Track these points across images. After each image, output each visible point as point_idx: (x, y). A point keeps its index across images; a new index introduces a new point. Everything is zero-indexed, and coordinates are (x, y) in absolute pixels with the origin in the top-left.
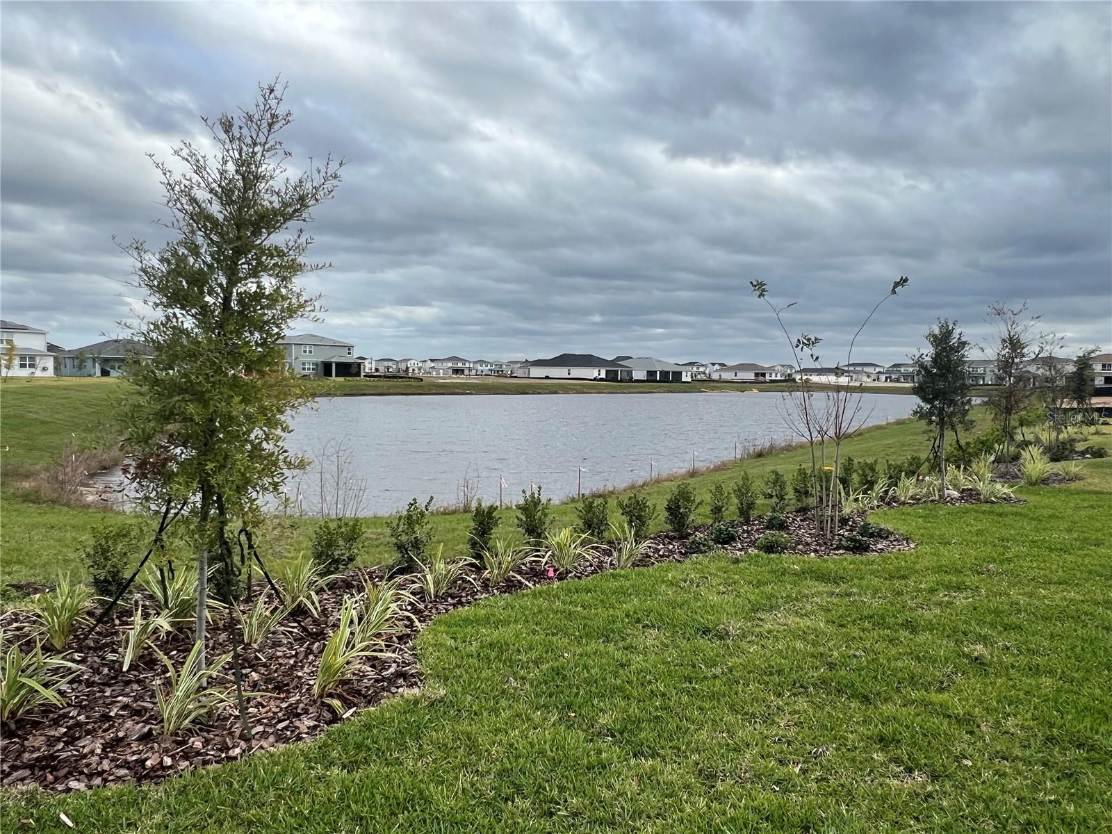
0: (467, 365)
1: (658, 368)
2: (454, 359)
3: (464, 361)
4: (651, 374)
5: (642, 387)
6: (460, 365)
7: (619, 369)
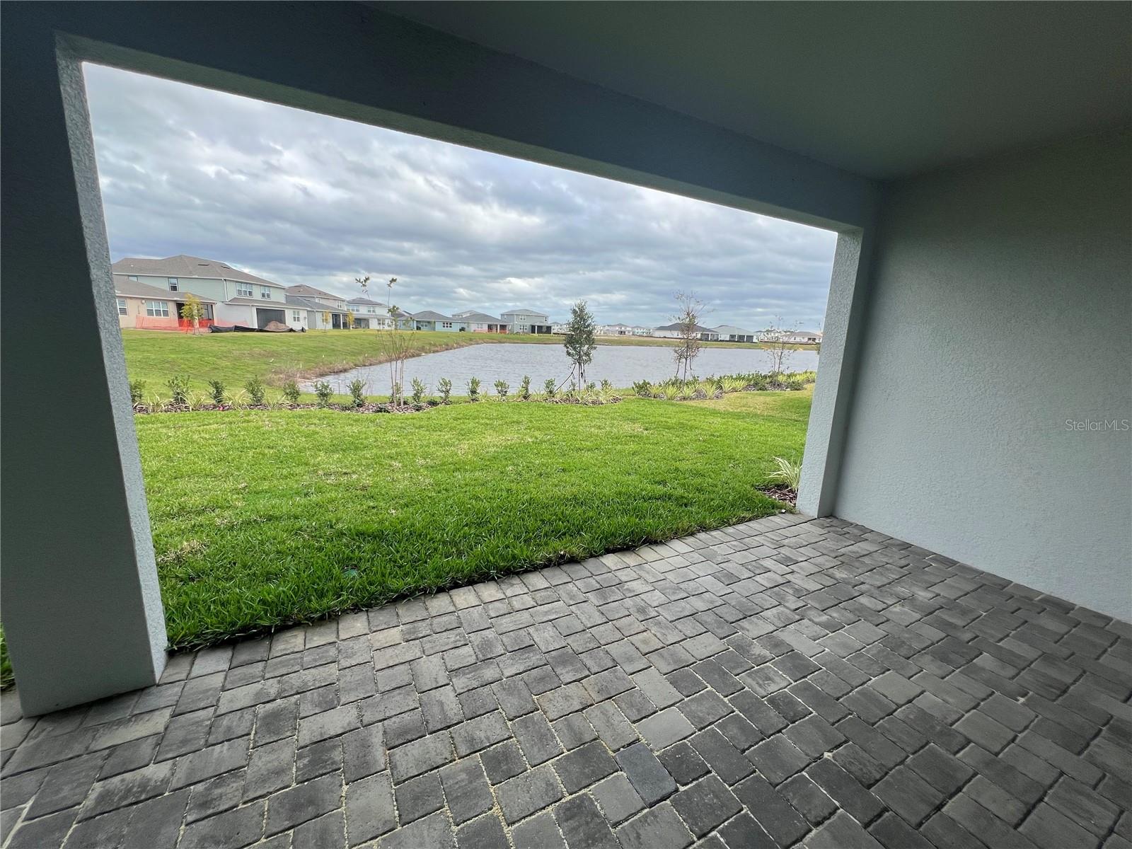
0: (628, 329)
1: (737, 333)
2: (621, 325)
3: (626, 326)
4: (732, 336)
5: (721, 345)
6: (623, 329)
7: (710, 333)
